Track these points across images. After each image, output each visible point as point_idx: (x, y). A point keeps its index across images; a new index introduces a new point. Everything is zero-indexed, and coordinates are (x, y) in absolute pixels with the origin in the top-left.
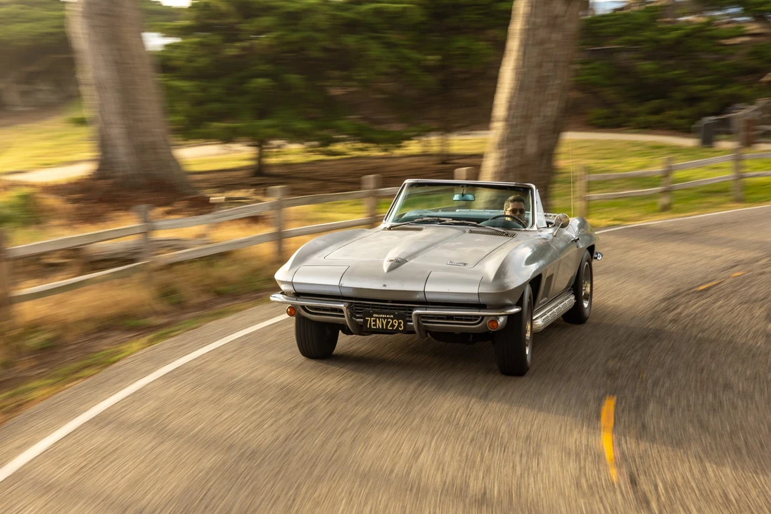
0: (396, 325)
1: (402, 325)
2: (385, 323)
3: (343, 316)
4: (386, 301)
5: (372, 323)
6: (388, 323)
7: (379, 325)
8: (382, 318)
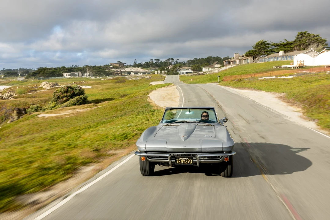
0: (189, 161)
1: (191, 161)
2: (184, 161)
3: (168, 160)
4: (183, 152)
5: (179, 162)
6: (185, 161)
7: (182, 162)
8: (183, 159)
